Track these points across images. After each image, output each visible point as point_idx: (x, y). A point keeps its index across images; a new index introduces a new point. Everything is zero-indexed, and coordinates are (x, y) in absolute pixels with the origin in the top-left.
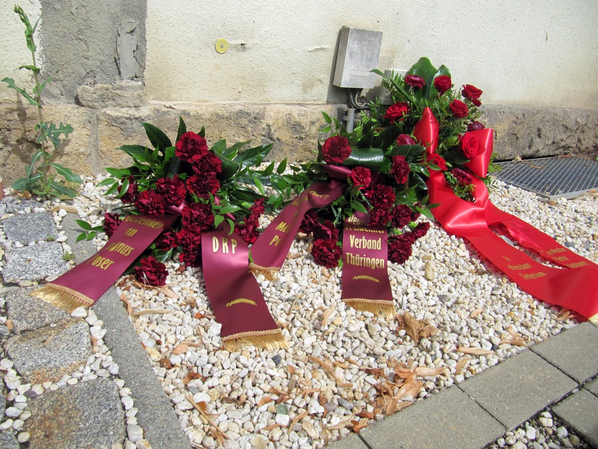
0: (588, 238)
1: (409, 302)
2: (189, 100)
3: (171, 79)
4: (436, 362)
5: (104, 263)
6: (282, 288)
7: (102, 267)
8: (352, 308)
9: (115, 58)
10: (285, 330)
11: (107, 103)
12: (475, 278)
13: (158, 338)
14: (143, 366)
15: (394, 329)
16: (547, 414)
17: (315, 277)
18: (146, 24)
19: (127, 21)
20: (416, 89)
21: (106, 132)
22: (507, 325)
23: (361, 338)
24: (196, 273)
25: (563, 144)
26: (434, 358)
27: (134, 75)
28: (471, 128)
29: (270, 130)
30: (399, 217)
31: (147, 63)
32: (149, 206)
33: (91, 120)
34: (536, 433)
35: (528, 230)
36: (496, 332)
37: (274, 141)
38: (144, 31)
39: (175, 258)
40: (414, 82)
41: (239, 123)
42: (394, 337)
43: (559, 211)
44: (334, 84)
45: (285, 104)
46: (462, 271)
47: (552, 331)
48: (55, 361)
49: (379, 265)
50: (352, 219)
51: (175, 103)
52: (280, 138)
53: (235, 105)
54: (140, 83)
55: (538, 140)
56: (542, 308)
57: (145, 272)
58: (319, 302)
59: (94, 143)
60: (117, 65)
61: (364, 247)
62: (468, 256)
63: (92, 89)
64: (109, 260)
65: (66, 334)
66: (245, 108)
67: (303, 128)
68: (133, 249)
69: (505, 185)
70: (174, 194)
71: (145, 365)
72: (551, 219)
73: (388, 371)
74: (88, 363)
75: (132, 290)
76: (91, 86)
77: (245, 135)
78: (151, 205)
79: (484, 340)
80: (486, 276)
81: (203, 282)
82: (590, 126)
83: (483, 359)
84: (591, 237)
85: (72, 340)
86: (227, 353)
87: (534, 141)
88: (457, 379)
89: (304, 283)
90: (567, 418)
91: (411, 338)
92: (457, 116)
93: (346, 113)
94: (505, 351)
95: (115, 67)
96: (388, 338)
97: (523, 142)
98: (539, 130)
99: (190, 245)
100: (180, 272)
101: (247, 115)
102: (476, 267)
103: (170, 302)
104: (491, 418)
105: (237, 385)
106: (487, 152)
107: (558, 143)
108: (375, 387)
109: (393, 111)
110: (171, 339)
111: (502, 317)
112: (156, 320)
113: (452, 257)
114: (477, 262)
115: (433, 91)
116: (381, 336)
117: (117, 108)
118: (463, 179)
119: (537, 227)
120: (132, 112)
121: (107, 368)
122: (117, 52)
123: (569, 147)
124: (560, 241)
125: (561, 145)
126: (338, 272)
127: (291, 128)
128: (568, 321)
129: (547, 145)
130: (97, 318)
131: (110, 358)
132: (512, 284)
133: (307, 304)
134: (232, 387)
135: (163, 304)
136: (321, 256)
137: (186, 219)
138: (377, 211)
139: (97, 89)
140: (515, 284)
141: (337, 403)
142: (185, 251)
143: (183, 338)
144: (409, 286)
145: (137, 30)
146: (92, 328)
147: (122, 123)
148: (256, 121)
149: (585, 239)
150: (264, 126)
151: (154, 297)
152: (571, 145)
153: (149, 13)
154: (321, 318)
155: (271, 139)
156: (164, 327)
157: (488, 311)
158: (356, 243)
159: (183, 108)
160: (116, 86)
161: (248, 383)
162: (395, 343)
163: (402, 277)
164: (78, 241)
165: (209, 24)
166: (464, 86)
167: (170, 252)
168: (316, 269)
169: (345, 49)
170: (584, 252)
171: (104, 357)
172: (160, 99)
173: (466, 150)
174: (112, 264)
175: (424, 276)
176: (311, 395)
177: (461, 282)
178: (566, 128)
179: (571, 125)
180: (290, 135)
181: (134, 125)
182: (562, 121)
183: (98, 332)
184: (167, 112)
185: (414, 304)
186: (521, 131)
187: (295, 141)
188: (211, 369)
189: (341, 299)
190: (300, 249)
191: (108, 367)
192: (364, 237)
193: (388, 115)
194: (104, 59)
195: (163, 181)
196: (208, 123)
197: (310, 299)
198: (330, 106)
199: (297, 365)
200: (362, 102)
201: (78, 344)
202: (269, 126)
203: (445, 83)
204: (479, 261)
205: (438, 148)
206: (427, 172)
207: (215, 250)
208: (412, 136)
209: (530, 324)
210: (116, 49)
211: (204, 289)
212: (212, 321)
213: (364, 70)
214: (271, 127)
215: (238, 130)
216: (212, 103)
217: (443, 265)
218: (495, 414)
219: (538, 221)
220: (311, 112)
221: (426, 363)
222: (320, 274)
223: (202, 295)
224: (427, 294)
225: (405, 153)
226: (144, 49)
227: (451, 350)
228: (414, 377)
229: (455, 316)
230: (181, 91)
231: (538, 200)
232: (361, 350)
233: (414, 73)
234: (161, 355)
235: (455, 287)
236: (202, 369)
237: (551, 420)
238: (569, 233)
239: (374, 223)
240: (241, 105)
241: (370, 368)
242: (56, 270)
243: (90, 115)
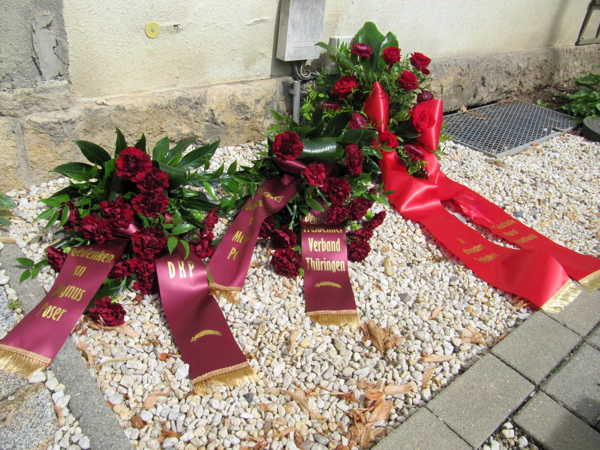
0: (534, 203)
1: (372, 308)
2: (123, 93)
3: (100, 72)
4: (403, 376)
5: (56, 313)
6: (245, 310)
7: (54, 318)
8: (317, 324)
9: (32, 57)
10: (254, 360)
11: (30, 109)
12: (432, 267)
13: (125, 391)
14: (114, 434)
15: (360, 340)
16: (509, 425)
17: (277, 290)
18: (64, 15)
19: (41, 14)
20: (363, 59)
21: (34, 140)
22: (466, 322)
23: (329, 360)
24: (155, 300)
25: (506, 89)
26: (401, 372)
27: (57, 74)
28: (420, 99)
29: (213, 114)
30: (355, 210)
31: (71, 58)
32: (95, 232)
33: (16, 130)
34: (500, 446)
35: (479, 201)
36: (456, 331)
37: (219, 125)
38: (62, 23)
39: (130, 287)
40: (360, 52)
41: (180, 111)
42: (359, 349)
43: (506, 173)
44: (278, 57)
45: (227, 83)
46: (419, 259)
47: (508, 323)
48: (21, 444)
49: (339, 268)
50: (309, 218)
51: (108, 97)
52: (224, 121)
53: (173, 92)
54: (66, 82)
55: (482, 88)
56: (496, 295)
57: (101, 314)
58: (284, 321)
59: (22, 154)
60: (36, 64)
61: (323, 250)
62: (424, 242)
63: (11, 96)
64: (60, 309)
65: (27, 408)
66: (185, 94)
67: (248, 108)
68: (84, 291)
69: (453, 145)
70: (121, 217)
71: (116, 433)
72: (500, 185)
73: (358, 394)
74: (57, 439)
75: (90, 333)
76: (9, 92)
77: (187, 122)
78: (97, 231)
79: (446, 343)
80: (442, 264)
81: (163, 311)
82: (531, 69)
83: (446, 365)
84: (537, 202)
85: (35, 414)
86: (198, 397)
87: (479, 90)
88: (425, 396)
89: (267, 300)
90: (527, 427)
91: (377, 349)
92: (407, 89)
93: (292, 86)
94: (466, 353)
95: (35, 66)
96: (354, 350)
97: (468, 92)
98: (483, 79)
99: (145, 273)
100: (137, 302)
101: (187, 102)
102: (433, 254)
103: (132, 344)
104: (458, 438)
105: (213, 436)
106: (437, 125)
107: (501, 89)
108: (348, 415)
109: (342, 87)
110: (139, 391)
111: (461, 312)
112: (120, 368)
113: (409, 244)
114: (433, 247)
115: (381, 62)
116: (348, 349)
117: (43, 113)
118: (416, 156)
119: (487, 197)
120: (61, 115)
121: (77, 443)
122: (34, 50)
123: (511, 91)
124: (508, 210)
125: (504, 91)
126: (300, 281)
127: (236, 110)
128: (522, 310)
129: (491, 93)
130: (57, 382)
131: (79, 430)
132: (468, 271)
133: (272, 326)
134: (208, 438)
135: (124, 347)
136: (282, 267)
137: (137, 246)
138: (334, 209)
139: (16, 95)
140: (471, 271)
141: (313, 440)
142: (140, 280)
143: (151, 388)
144: (371, 290)
145: (55, 22)
146: (54, 395)
147: (51, 129)
148: (197, 106)
149: (532, 205)
150: (207, 111)
151: (114, 339)
152: (513, 89)
153: (65, 3)
154: (288, 342)
155: (216, 124)
156: (130, 378)
157: (448, 308)
158: (315, 246)
159: (117, 103)
160: (38, 88)
161: (224, 432)
162: (362, 355)
163: (363, 278)
164: (21, 281)
165: (136, 7)
166: (412, 54)
167: (124, 282)
168: (277, 280)
169: (287, 20)
170: (532, 221)
171: (72, 430)
172: (90, 96)
173: (417, 125)
174: (64, 313)
175: (383, 273)
176: (287, 436)
177: (420, 274)
178: (509, 74)
179: (513, 69)
180: (235, 117)
181: (65, 129)
182: (505, 68)
183: (61, 399)
184: (100, 110)
185: (376, 309)
186: (466, 82)
187: (241, 122)
188: (184, 421)
189: (305, 311)
190: (258, 254)
191: (78, 441)
192: (322, 239)
193: (337, 91)
194: (20, 59)
195: (107, 204)
196: (146, 115)
197: (275, 320)
198: (274, 80)
199: (269, 399)
200: (307, 71)
201: (42, 418)
202: (212, 110)
203: (394, 56)
204: (435, 247)
205: (389, 124)
206: (379, 155)
207: (172, 276)
208: (362, 112)
209: (487, 318)
210: (33, 46)
211: (165, 321)
212: (179, 360)
213: (308, 40)
214: (214, 112)
215: (180, 118)
216: (148, 93)
217: (401, 254)
218: (462, 434)
219: (487, 187)
220: (255, 90)
221: (394, 379)
222: (281, 286)
223: (164, 328)
224: (389, 295)
225: (358, 138)
226: (66, 44)
227: (416, 360)
228: (384, 397)
229: (417, 320)
230: (112, 84)
231: (485, 160)
232: (331, 374)
233: (360, 40)
234: (131, 411)
235: (415, 281)
236: (175, 422)
237: (513, 431)
238: (516, 199)
239: (331, 221)
240: (180, 91)
241: (341, 393)
242: (4, 324)
243: (13, 125)
